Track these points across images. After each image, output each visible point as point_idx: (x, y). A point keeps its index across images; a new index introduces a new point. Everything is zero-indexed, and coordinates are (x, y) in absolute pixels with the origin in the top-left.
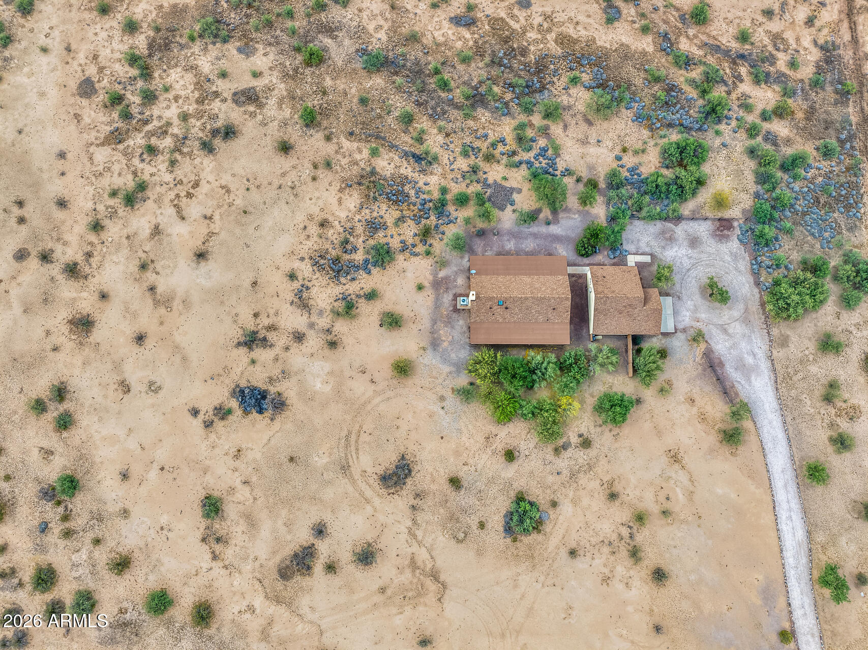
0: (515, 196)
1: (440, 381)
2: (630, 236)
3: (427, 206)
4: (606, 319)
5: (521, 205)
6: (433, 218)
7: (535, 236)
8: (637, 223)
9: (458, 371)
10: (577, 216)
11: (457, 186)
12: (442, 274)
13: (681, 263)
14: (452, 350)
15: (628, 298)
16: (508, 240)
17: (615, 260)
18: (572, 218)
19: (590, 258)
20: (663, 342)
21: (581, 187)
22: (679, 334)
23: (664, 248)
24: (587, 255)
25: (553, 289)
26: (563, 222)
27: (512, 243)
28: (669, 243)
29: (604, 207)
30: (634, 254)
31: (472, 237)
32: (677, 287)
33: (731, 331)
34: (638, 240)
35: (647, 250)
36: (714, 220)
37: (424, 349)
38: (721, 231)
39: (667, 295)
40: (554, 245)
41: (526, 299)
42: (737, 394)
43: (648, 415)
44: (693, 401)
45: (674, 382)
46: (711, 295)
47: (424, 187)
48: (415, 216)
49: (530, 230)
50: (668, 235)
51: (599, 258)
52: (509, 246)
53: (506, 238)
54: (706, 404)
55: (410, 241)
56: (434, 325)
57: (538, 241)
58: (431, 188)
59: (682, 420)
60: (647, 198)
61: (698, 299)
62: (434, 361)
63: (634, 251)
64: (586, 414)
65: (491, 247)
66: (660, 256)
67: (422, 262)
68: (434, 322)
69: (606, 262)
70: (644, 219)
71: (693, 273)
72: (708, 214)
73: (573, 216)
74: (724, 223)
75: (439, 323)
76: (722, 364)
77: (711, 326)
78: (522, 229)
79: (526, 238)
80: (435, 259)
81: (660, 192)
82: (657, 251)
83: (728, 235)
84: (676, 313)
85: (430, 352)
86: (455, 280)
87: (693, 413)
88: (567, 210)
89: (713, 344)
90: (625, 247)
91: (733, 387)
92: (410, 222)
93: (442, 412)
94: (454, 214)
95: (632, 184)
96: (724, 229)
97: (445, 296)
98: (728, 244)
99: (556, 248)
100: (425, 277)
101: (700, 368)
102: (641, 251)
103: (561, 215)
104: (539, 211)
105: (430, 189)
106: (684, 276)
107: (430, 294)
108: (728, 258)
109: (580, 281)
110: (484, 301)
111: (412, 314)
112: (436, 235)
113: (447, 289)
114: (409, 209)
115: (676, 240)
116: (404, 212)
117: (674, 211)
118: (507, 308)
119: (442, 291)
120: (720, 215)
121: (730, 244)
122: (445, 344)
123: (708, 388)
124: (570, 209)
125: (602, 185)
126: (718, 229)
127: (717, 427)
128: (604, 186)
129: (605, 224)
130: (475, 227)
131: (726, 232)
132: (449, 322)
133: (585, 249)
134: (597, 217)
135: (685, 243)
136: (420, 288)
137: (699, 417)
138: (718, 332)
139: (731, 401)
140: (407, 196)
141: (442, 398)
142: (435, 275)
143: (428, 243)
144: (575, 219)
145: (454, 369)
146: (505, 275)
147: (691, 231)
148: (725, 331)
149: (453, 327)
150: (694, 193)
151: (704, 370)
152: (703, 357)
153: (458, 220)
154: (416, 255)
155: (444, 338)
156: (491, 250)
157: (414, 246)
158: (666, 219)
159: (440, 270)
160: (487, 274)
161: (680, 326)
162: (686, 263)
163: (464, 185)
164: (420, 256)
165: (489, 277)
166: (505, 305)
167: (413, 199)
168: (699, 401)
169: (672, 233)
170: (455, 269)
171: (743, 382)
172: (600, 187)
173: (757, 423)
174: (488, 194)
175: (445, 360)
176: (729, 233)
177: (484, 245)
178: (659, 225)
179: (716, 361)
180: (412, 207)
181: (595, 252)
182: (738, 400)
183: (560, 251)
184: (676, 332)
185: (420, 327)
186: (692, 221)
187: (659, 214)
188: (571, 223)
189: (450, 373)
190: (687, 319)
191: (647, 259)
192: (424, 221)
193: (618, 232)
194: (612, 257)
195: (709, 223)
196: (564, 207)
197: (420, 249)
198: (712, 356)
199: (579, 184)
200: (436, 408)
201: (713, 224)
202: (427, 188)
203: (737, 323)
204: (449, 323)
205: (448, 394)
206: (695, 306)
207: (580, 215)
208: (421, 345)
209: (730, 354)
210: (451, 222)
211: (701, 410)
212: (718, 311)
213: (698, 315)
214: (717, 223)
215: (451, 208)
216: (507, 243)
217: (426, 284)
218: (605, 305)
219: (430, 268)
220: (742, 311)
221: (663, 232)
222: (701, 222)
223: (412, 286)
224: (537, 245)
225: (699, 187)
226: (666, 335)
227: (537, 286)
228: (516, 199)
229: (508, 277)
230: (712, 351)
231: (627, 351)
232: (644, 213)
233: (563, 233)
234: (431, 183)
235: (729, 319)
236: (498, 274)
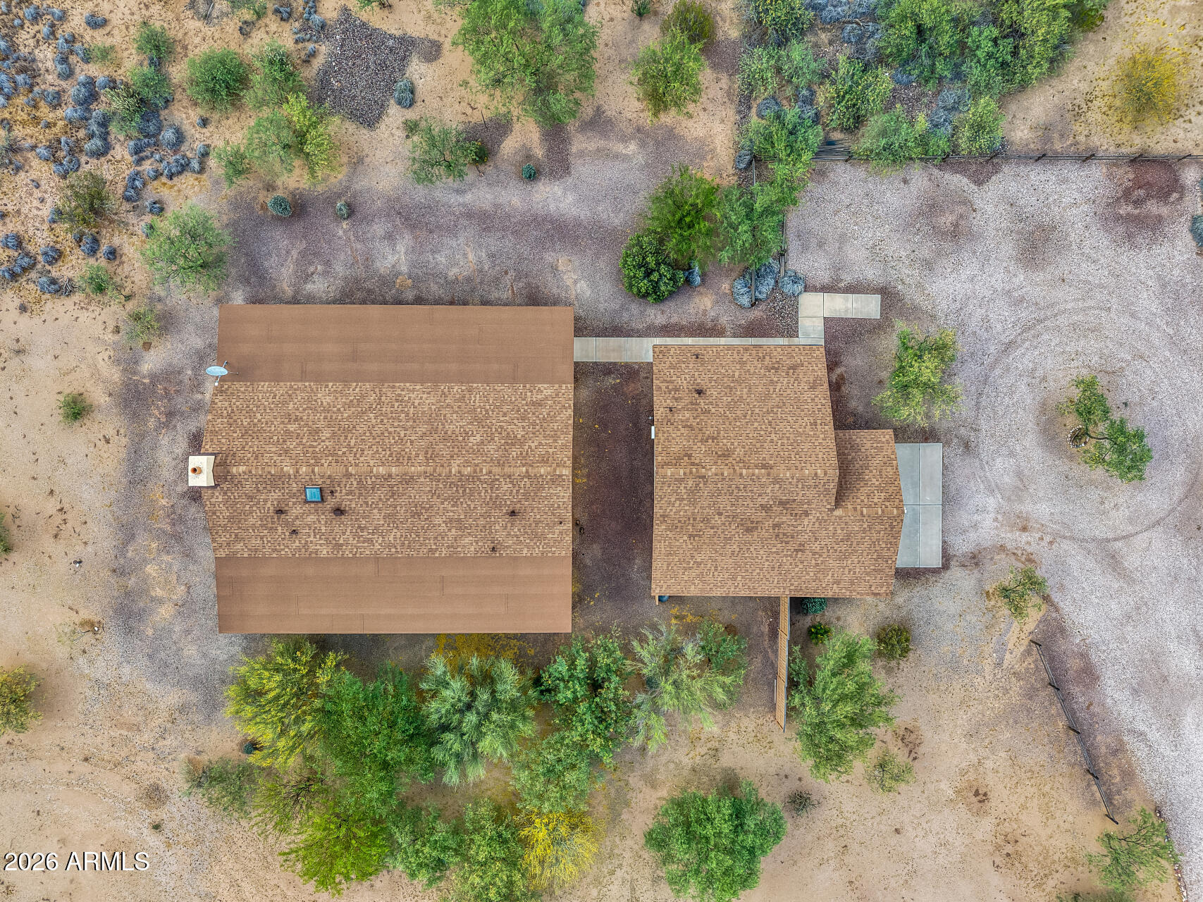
0: (418, 71)
1: (147, 737)
2: (814, 224)
3: (98, 110)
4: (698, 549)
5: (436, 103)
6: (122, 151)
7: (485, 221)
8: (842, 172)
9: (211, 705)
10: (632, 147)
11: (208, 31)
12: (151, 362)
13: (986, 319)
14: (188, 632)
15: (776, 481)
16: (390, 237)
17: (757, 313)
18: (616, 156)
19: (670, 306)
20: (899, 600)
21: (650, 37)
22: (956, 573)
23: (928, 265)
24: (656, 295)
25: (511, 441)
26: (583, 169)
27: (401, 248)
28: (947, 246)
29: (731, 113)
30: (825, 289)
31: (261, 222)
32: (964, 408)
33: (1132, 561)
34: (842, 239)
35: (871, 274)
36: (1115, 161)
37: (91, 626)
38: (1138, 203)
39: (928, 436)
40: (549, 257)
41: (408, 480)
42: (1129, 775)
43: (830, 847)
44: (982, 796)
45: (927, 733)
46: (1077, 437)
47: (88, 34)
48: (54, 147)
49: (468, 197)
50: (947, 220)
51: (702, 304)
52: (391, 259)
53: (379, 228)
54: (1023, 807)
55: (40, 241)
56: (125, 544)
57: (493, 242)
58: (117, 39)
59: (941, 860)
60: (885, 79)
61: (1030, 447)
62: (126, 670)
63: (824, 277)
64: (629, 842)
65: (328, 263)
66: (912, 295)
67: (84, 316)
68: (127, 533)
69: (724, 320)
70: (866, 158)
71: (1023, 359)
72: (1096, 141)
73: (620, 148)
74: (1154, 175)
75: (142, 539)
76: (1089, 675)
77: (1066, 545)
78: (438, 194)
79: (452, 231)
80: (130, 306)
81: (933, 54)
82: (906, 277)
83: (1160, 219)
84: (950, 500)
85: (112, 638)
86: (197, 385)
87: (979, 836)
88: (599, 123)
89: (1066, 606)
90: (798, 262)
91: (1118, 749)
92: (39, 169)
93: (153, 840)
94: (197, 138)
95: (838, 23)
96: (1149, 196)
97: (164, 440)
98: (1156, 250)
99: (554, 269)
100: (96, 374)
101: (1016, 687)
102: (847, 278)
103: (580, 143)
104: (501, 126)
105: (109, 42)
106: (992, 367)
107: (110, 432)
108: (1148, 302)
109: (630, 388)
110: (249, 487)
111: (51, 506)
112: (132, 218)
113: (170, 414)
114: (36, 120)
115: (973, 237)
116: (18, 132)
117: (979, 128)
118: (339, 511)
119: (152, 423)
120: (1136, 142)
121: (1161, 251)
122: (165, 612)
123: (1037, 756)
124: (609, 121)
125: (730, 30)
126: (1127, 193)
127: (1051, 883)
128: (734, 34)
129: (729, 180)
130: (270, 187)
131: (1153, 207)
132: (176, 539)
133: (648, 274)
134: (703, 150)
135: (1008, 249)
136: (77, 410)
137: (998, 848)
138: (1090, 563)
139: (1108, 799)
140: (23, 70)
141: (155, 795)
142: (129, 363)
143: (104, 248)
144: (626, 158)
145: (193, 697)
146: (346, 379)
147: (1029, 202)
148: (1113, 562)
149: (188, 555)
150: (1056, 60)
151: (1030, 694)
152: (1028, 652)
153: (212, 162)
154: (60, 289)
155: (158, 592)
156: (325, 274)
157: (56, 256)
158: (948, 160)
159: (147, 346)
160: (277, 378)
161: (962, 546)
162: (1003, 320)
163: (232, 26)
164: (78, 297)
165: (282, 389)
166: (331, 502)
167: (50, 81)
168: (1003, 798)
169: (960, 209)
170: (198, 342)
171: (1154, 735)
172: (720, 36)
173: (1187, 869)
174: (318, 62)
175: (163, 670)
176: (1164, 211)
177: (303, 254)
178: (920, 179)
179: (1074, 664)
180: (45, 112)
181: (688, 281)
182: (1130, 794)
183: (568, 279)
184: (946, 567)
185: (79, 551)
186: (1039, 167)
187: (923, 141)
188: (611, 173)
189: (183, 709)
190: (987, 522)
191: (868, 306)
192: (89, 165)
193: (768, 211)
194: (745, 301)
195: (1097, 172)
196: (587, 112)
197: (75, 267)
198: (1062, 645)
199: (646, 26)
200: (135, 828)
201: (1110, 177)
202: (97, 39)
203: (1156, 535)
204: (178, 538)
205: (176, 781)
206: (1019, 474)
207: (643, 145)
208: (85, 614)
209: (1122, 639)
210: (184, 167)
211: (1007, 827)
212: (1095, 494)
213: (1027, 507)
214: (1126, 175)
215: (184, 115)
216: (383, 247)
217: (98, 397)
218: (693, 503)
219: (110, 337)
220: (1178, 492)
221: (931, 209)
222: (1072, 172)
223: (48, 403)
224: (492, 256)
225: (1079, 35)
226: (909, 576)
227: (455, 425)
228: (420, 85)
229: (355, 390)
230: (1062, 630)
231: (774, 634)
232: (867, 139)
233: (583, 213)
234: (115, 19)
235: (1131, 521)
236: (320, 378)
